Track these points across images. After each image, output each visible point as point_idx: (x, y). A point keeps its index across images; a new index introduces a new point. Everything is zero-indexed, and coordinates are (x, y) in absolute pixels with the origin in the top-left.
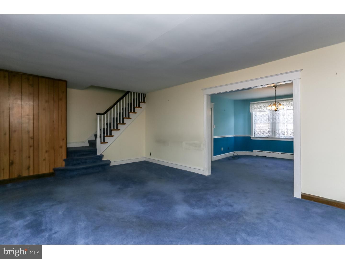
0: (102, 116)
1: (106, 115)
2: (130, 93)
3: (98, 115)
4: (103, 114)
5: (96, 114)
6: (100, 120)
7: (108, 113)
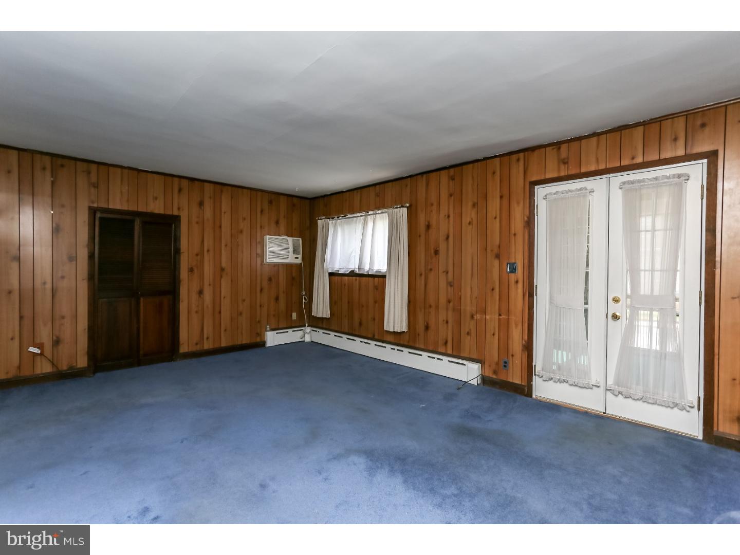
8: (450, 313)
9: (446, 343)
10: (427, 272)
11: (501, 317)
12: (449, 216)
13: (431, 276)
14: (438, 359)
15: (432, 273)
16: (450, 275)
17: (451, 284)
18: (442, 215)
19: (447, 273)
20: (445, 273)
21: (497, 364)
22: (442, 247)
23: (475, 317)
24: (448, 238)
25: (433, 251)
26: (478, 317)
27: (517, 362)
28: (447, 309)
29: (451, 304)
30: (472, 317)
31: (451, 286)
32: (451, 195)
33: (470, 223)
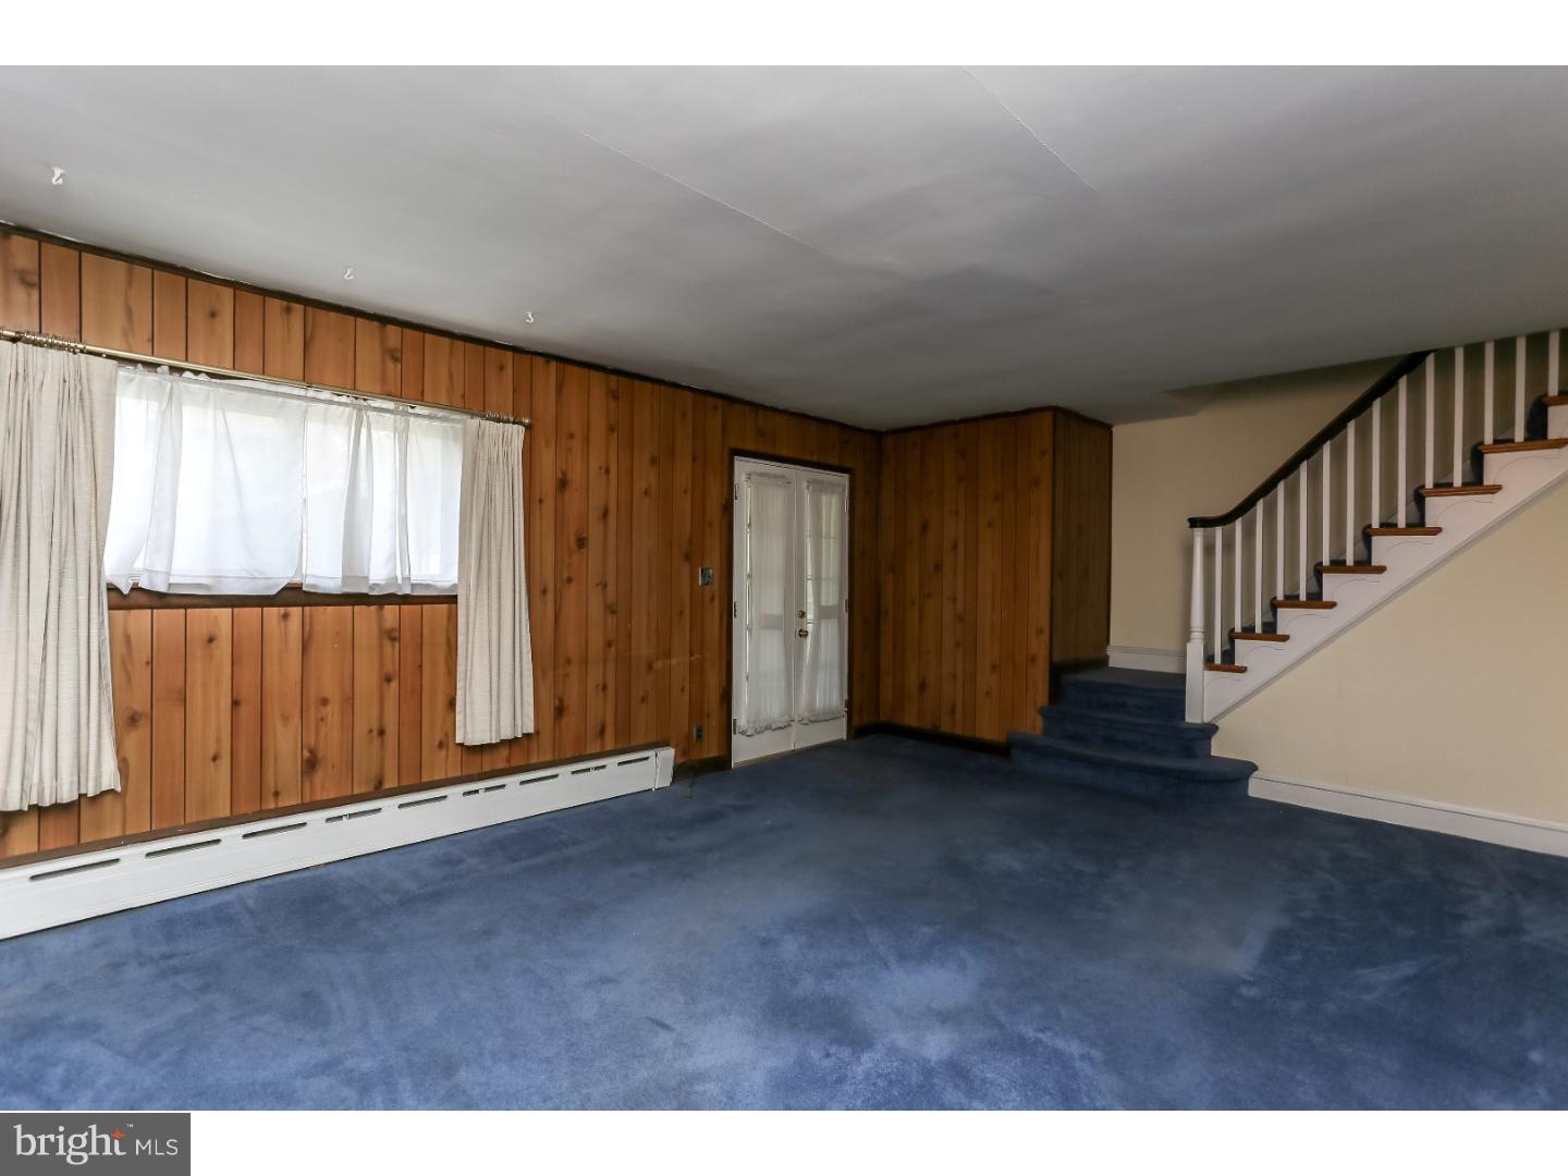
0: (1219, 531)
1: (1238, 524)
2: (1430, 362)
3: (1196, 527)
4: (1226, 520)
5: (1188, 524)
6: (1209, 550)
7: (1256, 510)
8: (611, 667)
9: (602, 731)
10: (559, 585)
11: (693, 658)
12: (608, 471)
13: (571, 593)
14: (596, 768)
15: (573, 586)
16: (611, 589)
17: (611, 609)
18: (594, 464)
19: (605, 586)
20: (600, 588)
21: (688, 737)
22: (594, 533)
23: (654, 665)
24: (605, 514)
25: (573, 539)
26: (658, 665)
27: (713, 725)
28: (605, 662)
29: (613, 649)
30: (650, 666)
31: (613, 612)
32: (612, 430)
33: (646, 492)
